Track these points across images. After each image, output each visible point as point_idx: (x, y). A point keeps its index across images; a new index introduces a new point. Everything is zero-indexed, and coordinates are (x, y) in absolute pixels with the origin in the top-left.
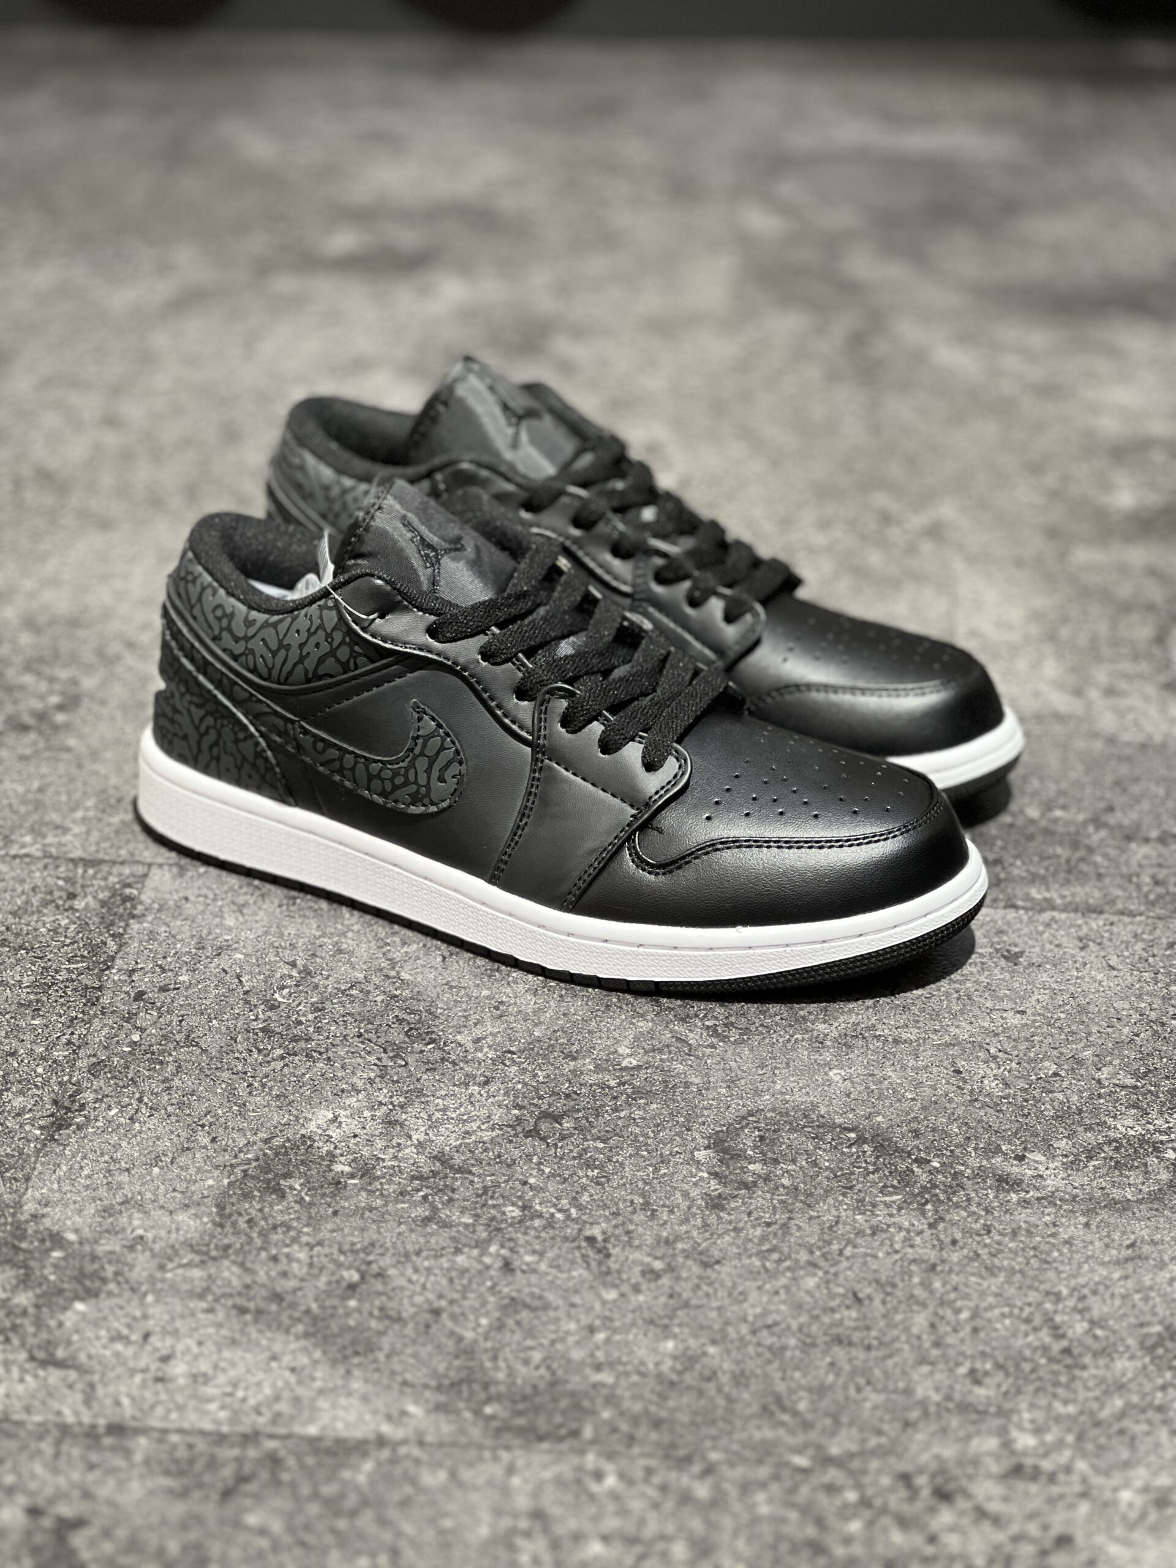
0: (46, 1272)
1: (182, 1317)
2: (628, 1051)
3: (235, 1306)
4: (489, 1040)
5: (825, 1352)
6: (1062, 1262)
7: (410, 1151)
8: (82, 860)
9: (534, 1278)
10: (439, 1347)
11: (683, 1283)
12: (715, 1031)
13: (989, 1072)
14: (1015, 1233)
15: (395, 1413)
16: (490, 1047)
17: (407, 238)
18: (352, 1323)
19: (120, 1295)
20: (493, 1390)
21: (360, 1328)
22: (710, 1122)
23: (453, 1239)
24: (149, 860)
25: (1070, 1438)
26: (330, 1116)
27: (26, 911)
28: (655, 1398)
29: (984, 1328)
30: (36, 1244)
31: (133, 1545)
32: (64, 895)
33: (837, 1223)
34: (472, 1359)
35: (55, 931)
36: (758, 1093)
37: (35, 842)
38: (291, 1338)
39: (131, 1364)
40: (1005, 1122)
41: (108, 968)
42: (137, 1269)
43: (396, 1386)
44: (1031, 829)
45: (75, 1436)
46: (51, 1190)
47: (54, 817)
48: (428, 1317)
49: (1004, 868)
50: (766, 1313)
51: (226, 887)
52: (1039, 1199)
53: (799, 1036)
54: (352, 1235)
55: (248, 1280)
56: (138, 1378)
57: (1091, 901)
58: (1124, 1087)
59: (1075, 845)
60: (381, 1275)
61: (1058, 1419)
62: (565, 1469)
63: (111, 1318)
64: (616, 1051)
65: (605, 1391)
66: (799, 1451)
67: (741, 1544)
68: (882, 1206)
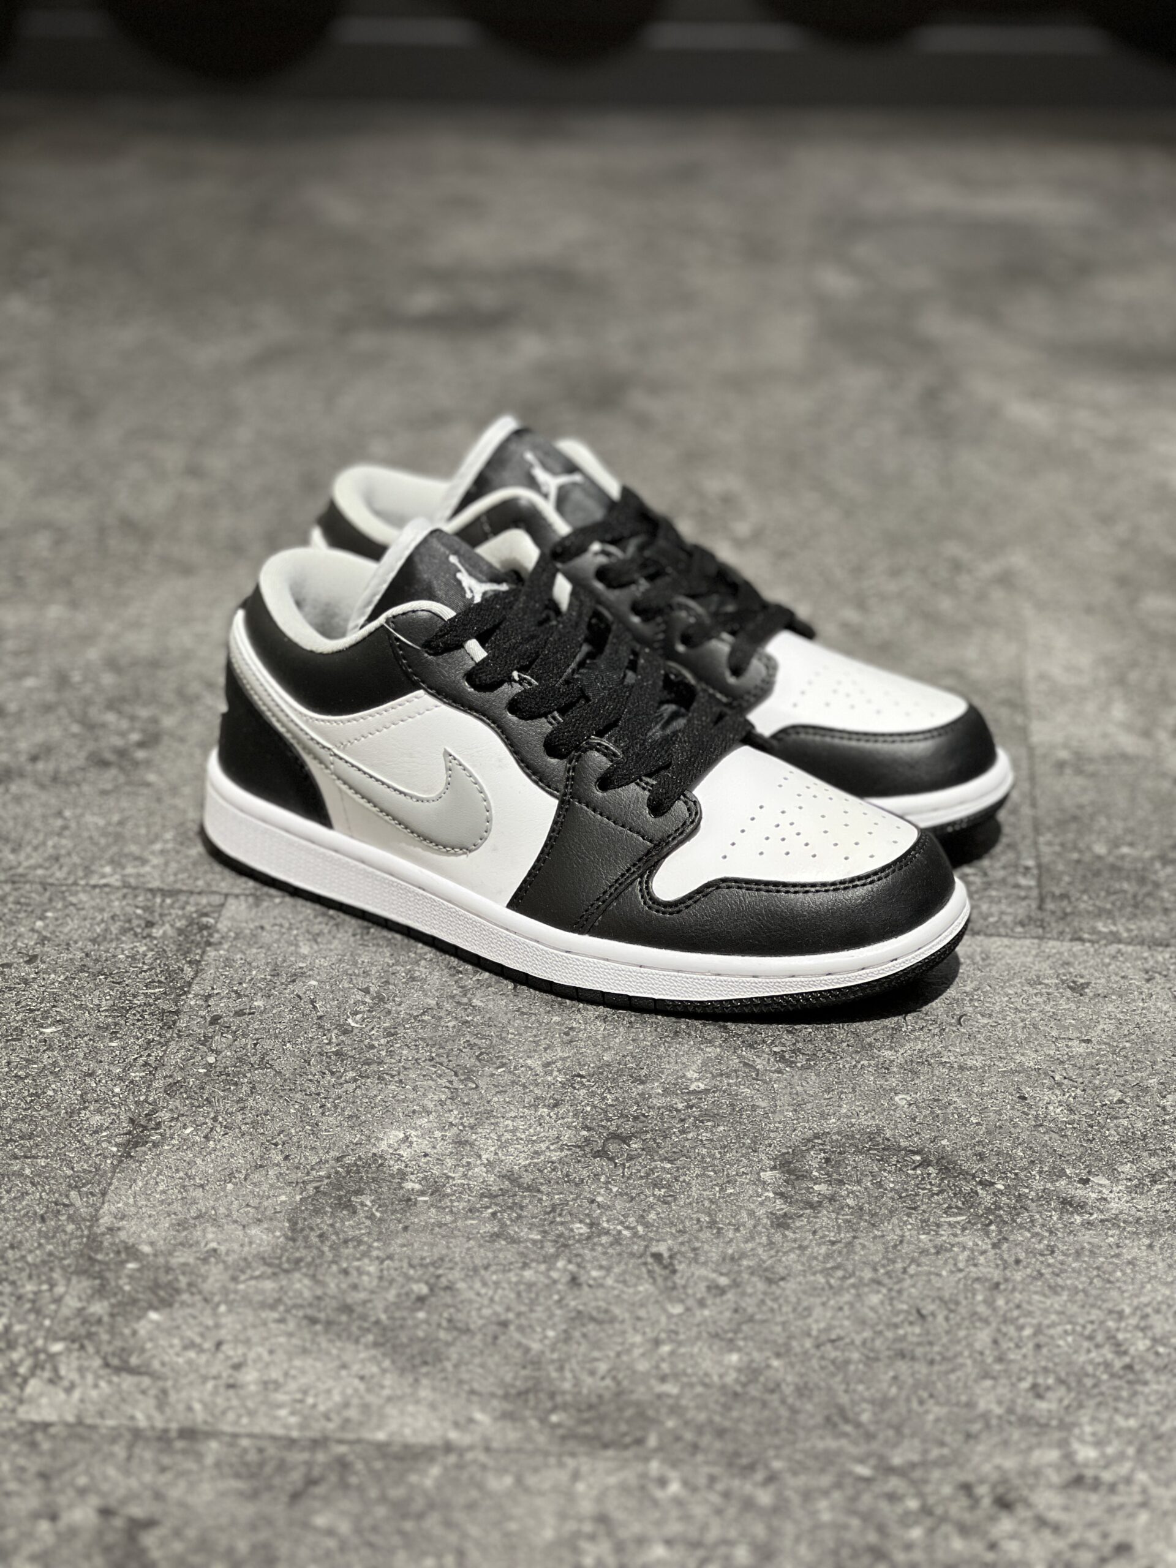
0: (121, 1282)
1: (254, 1326)
3: (306, 1317)
4: (560, 1063)
5: (889, 1366)
6: (1125, 1282)
7: (480, 1171)
8: (161, 890)
9: (600, 1293)
10: (506, 1357)
11: (748, 1300)
13: (1053, 1098)
14: (1078, 1254)
15: (462, 1421)
16: (559, 1071)
17: (487, 298)
18: (420, 1334)
19: (193, 1305)
20: (559, 1399)
21: (429, 1340)
22: (777, 1143)
23: (522, 1254)
24: (225, 891)
25: (1131, 1451)
26: (402, 1135)
27: (105, 939)
28: (718, 1408)
29: (1047, 1344)
30: (112, 1255)
31: (203, 1545)
32: (143, 924)
33: (901, 1242)
34: (539, 1369)
35: (133, 958)
36: (823, 1116)
37: (114, 873)
38: (361, 1347)
39: (203, 1371)
40: (1071, 1146)
41: (185, 993)
42: (211, 1280)
43: (463, 1395)
44: (1098, 865)
45: (147, 1440)
46: (126, 1204)
47: (133, 848)
48: (494, 1328)
49: (1070, 902)
50: (829, 1328)
51: (301, 917)
52: (1102, 1221)
53: (866, 1063)
54: (422, 1249)
55: (319, 1292)
56: (210, 1385)
57: (1157, 935)
59: (1142, 881)
60: (449, 1288)
61: (1119, 1433)
62: (629, 1475)
63: (184, 1327)
64: (684, 1076)
65: (670, 1401)
66: (861, 1461)
67: (803, 1550)
68: (946, 1227)
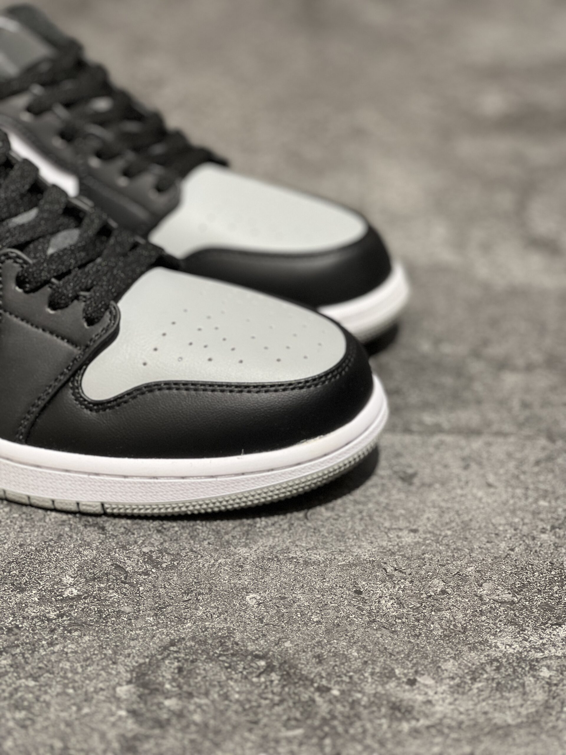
2: (71, 580)
12: (150, 557)
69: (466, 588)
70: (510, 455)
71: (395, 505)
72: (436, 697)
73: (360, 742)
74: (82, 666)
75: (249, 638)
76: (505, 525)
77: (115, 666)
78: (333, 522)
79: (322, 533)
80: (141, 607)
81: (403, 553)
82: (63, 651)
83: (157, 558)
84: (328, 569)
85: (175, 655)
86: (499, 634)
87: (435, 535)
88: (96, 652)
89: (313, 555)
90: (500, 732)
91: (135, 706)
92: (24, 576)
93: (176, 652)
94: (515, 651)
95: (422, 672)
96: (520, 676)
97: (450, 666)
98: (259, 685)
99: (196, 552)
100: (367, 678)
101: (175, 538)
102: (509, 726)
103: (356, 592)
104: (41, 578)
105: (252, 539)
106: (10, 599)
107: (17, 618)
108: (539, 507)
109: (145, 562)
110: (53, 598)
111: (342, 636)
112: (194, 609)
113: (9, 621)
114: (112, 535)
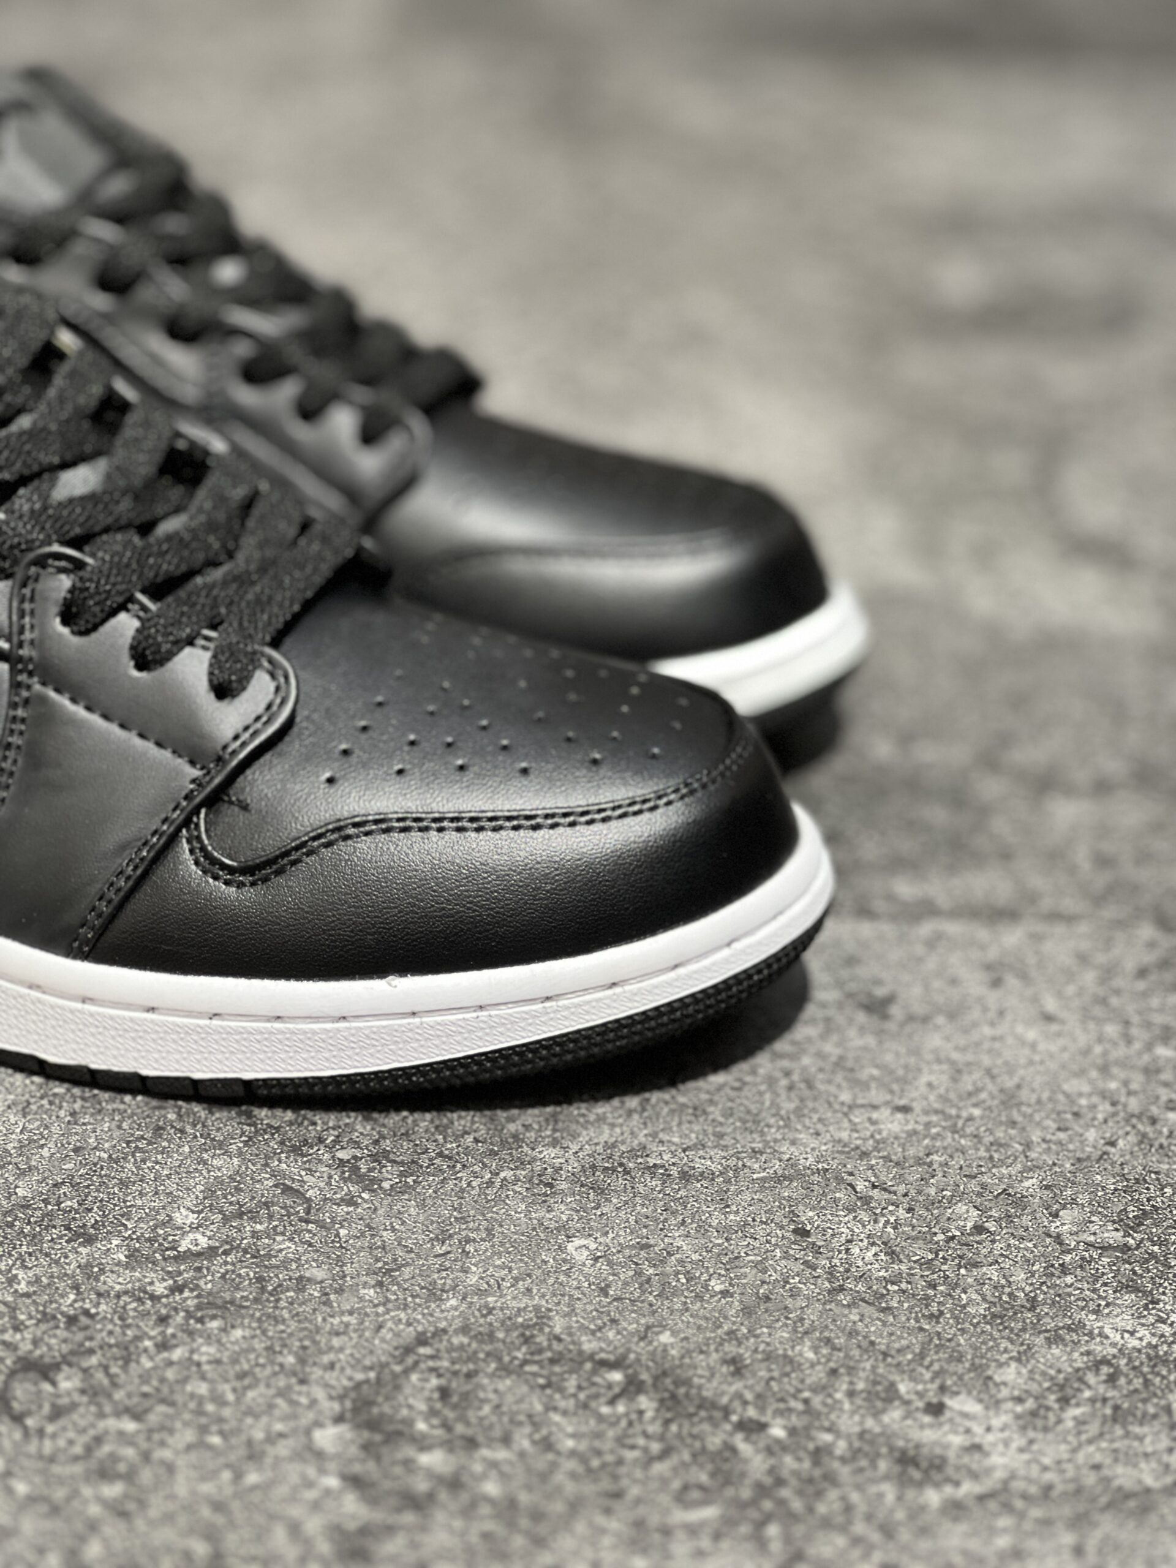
2: (192, 1218)
12: (355, 1169)
58: (1105, 1248)
69: (1026, 1220)
70: (1083, 959)
71: (857, 1060)
72: (990, 1438)
73: (843, 1529)
74: (234, 1390)
75: (583, 1328)
76: (1090, 1095)
77: (304, 1388)
78: (733, 1094)
79: (711, 1117)
80: (348, 1269)
81: (885, 1153)
82: (190, 1359)
83: (370, 1170)
84: (732, 1188)
85: (431, 1363)
86: (1106, 1311)
87: (947, 1117)
88: (262, 1361)
89: (697, 1159)
90: (1132, 1504)
91: (357, 1468)
92: (90, 1210)
93: (432, 1357)
94: (1144, 1344)
95: (955, 1389)
96: (1159, 1393)
97: (1011, 1375)
98: (613, 1419)
99: (450, 1158)
100: (839, 1402)
101: (403, 1131)
102: (1148, 1491)
103: (795, 1231)
104: (127, 1215)
105: (567, 1129)
106: (66, 1257)
107: (86, 1295)
108: (1155, 1060)
109: (345, 1180)
110: (157, 1255)
111: (778, 1320)
112: (458, 1271)
113: (69, 1302)
114: (270, 1126)
